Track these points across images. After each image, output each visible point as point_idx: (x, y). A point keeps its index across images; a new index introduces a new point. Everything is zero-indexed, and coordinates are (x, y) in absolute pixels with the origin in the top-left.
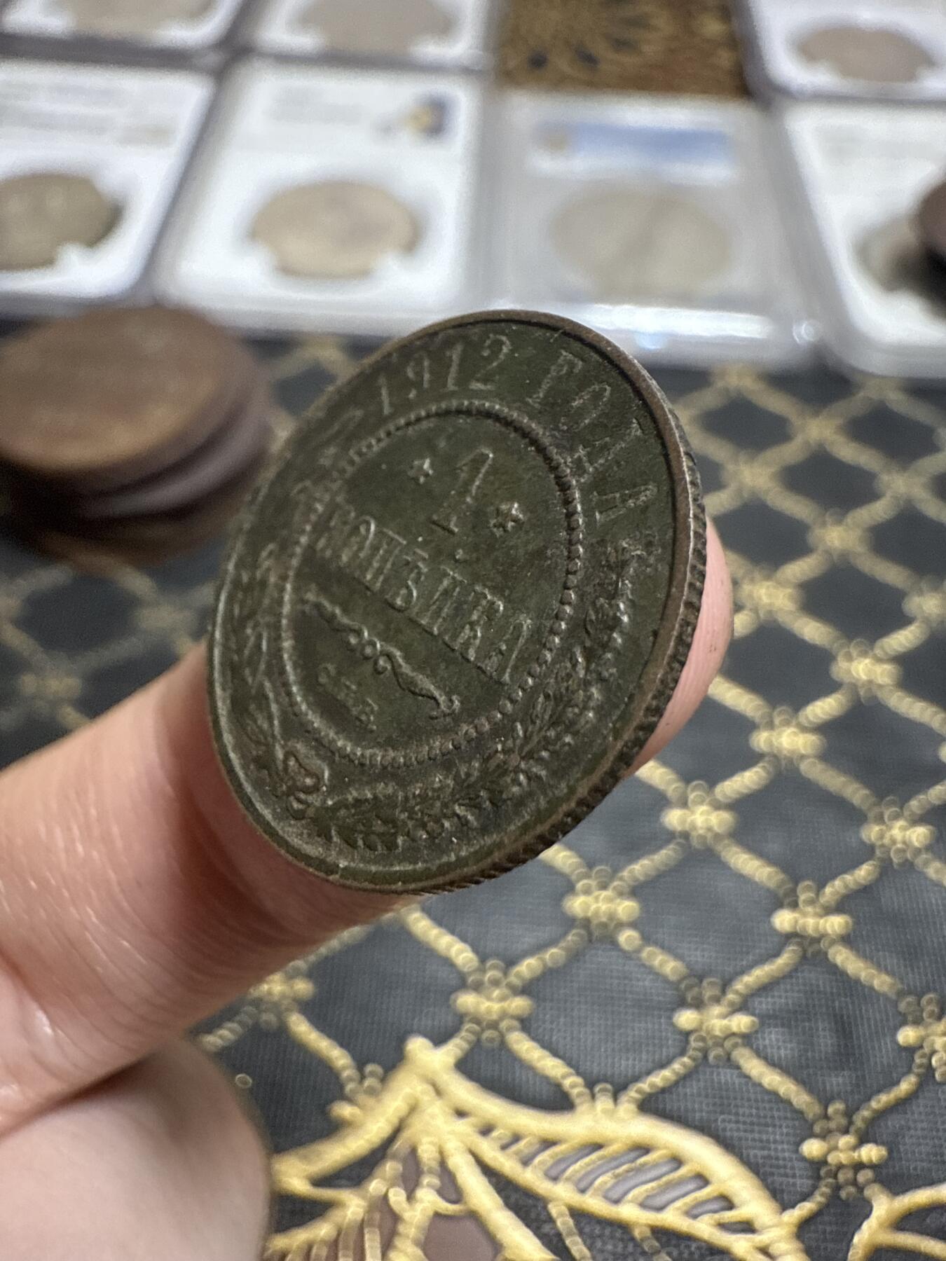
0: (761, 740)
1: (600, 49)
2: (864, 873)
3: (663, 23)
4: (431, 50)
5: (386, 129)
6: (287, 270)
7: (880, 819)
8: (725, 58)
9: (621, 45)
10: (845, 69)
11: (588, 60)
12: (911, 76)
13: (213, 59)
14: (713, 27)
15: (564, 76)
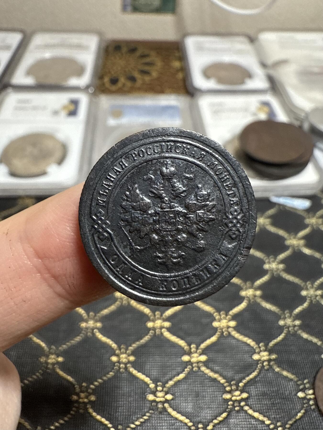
0: (186, 358)
1: (136, 75)
2: (224, 415)
3: (159, 64)
5: (56, 113)
6: (13, 174)
7: (230, 392)
8: (180, 76)
9: (144, 72)
10: (220, 81)
11: (133, 79)
12: (242, 82)
14: (177, 64)
15: (124, 85)
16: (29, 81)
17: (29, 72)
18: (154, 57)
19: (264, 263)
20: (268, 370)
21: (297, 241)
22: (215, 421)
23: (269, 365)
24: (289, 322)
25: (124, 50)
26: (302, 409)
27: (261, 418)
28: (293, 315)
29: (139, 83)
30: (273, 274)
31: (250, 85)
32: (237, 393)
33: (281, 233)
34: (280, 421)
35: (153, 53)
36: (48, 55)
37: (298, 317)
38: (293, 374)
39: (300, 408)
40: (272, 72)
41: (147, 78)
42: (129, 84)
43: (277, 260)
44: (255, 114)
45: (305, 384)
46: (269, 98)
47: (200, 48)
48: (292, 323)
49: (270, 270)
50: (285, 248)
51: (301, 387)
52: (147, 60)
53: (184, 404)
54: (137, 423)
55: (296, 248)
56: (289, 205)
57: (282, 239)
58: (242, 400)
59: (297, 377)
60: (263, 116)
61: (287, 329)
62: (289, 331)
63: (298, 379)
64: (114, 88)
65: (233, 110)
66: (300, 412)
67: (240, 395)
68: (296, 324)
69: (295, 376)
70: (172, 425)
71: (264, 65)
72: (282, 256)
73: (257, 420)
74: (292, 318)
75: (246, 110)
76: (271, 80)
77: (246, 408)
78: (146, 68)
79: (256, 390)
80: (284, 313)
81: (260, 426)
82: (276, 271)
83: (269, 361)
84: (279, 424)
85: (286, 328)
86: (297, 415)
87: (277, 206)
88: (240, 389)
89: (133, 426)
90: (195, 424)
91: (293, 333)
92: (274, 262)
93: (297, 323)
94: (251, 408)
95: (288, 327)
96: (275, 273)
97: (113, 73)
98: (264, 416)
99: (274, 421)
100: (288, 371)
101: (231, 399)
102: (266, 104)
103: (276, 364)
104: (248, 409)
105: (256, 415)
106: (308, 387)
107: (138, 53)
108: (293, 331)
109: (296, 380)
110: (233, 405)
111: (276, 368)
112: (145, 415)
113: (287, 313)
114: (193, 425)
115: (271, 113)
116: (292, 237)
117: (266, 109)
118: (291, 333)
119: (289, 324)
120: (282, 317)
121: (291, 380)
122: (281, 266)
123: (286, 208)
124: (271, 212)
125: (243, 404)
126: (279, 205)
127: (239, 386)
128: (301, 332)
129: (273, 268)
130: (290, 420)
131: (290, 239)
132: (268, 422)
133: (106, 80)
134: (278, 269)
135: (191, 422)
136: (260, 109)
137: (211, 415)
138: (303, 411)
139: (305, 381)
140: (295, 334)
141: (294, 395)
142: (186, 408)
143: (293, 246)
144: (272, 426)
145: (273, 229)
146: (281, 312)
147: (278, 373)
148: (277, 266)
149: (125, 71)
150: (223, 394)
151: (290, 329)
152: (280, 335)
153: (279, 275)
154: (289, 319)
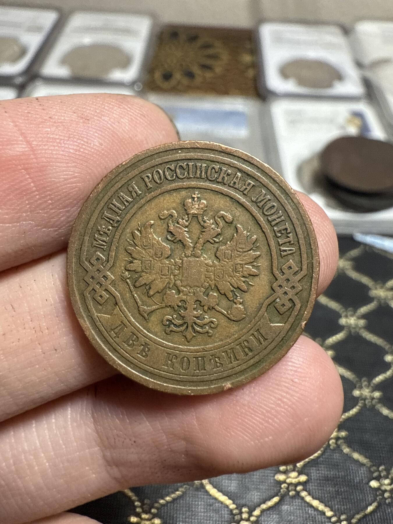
1: (196, 70)
2: (276, 499)
3: (225, 57)
4: (117, 75)
7: (284, 472)
8: (251, 73)
9: (205, 67)
10: (301, 82)
11: (190, 75)
12: (330, 85)
13: (19, 80)
14: (247, 58)
15: (179, 83)
16: (63, 72)
17: (64, 61)
18: (219, 49)
19: (340, 317)
20: (334, 449)
21: (384, 292)
22: (264, 506)
23: (336, 443)
24: (366, 392)
25: (183, 37)
26: (374, 502)
27: (321, 507)
28: (372, 385)
29: (198, 80)
30: (350, 332)
31: (340, 89)
32: (294, 474)
33: (365, 280)
34: (345, 513)
35: (218, 44)
36: (87, 40)
37: (378, 387)
38: (366, 457)
39: (371, 500)
40: (369, 74)
41: (208, 75)
42: (185, 81)
43: (357, 314)
44: (343, 127)
45: (380, 472)
46: (363, 107)
47: (279, 40)
48: (370, 394)
49: (347, 326)
50: (368, 300)
51: (375, 474)
52: (211, 51)
53: (227, 481)
54: (168, 499)
55: (382, 301)
56: (378, 246)
57: (365, 288)
58: (299, 483)
59: (371, 461)
60: (353, 130)
61: (362, 401)
62: (365, 405)
63: (372, 464)
64: (166, 85)
65: (315, 120)
66: (371, 505)
67: (296, 478)
68: (375, 397)
69: (368, 460)
70: (210, 505)
71: (359, 65)
72: (364, 310)
73: (316, 509)
74: (370, 387)
75: (331, 121)
76: (367, 84)
77: (304, 494)
78: (209, 62)
79: (318, 472)
80: (361, 380)
81: (319, 517)
82: (354, 328)
83: (337, 439)
84: (343, 517)
85: (362, 399)
86: (367, 509)
87: (362, 246)
88: (297, 469)
89: (162, 501)
90: (239, 507)
91: (370, 406)
92: (352, 316)
93: (377, 394)
94: (309, 494)
95: (365, 399)
96: (353, 331)
97: (166, 66)
98: (326, 506)
99: (338, 513)
100: (360, 454)
101: (285, 480)
102: (358, 115)
103: (345, 443)
104: (306, 496)
105: (315, 503)
106: (384, 475)
107: (200, 42)
108: (370, 404)
109: (369, 465)
110: (287, 488)
111: (345, 448)
112: (177, 490)
113: (364, 381)
114: (237, 508)
115: (364, 127)
116: (378, 287)
117: (358, 121)
118: (368, 407)
119: (366, 396)
120: (357, 386)
121: (363, 465)
122: (362, 322)
123: (374, 249)
124: (354, 253)
125: (299, 488)
126: (365, 245)
127: (296, 466)
128: (381, 407)
129: (351, 324)
130: (358, 513)
131: (376, 289)
132: (329, 513)
133: (158, 75)
134: (357, 325)
135: (234, 503)
136: (349, 121)
137: (258, 497)
138: (375, 504)
139: (381, 468)
140: (373, 408)
141: (365, 484)
142: (228, 486)
143: (379, 299)
144: (334, 519)
145: (354, 275)
146: (357, 379)
147: (347, 454)
148: (357, 322)
149: (181, 65)
150: (276, 473)
151: (367, 402)
152: (353, 408)
153: (358, 333)
154: (367, 389)
